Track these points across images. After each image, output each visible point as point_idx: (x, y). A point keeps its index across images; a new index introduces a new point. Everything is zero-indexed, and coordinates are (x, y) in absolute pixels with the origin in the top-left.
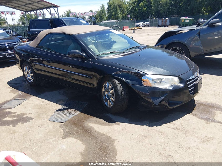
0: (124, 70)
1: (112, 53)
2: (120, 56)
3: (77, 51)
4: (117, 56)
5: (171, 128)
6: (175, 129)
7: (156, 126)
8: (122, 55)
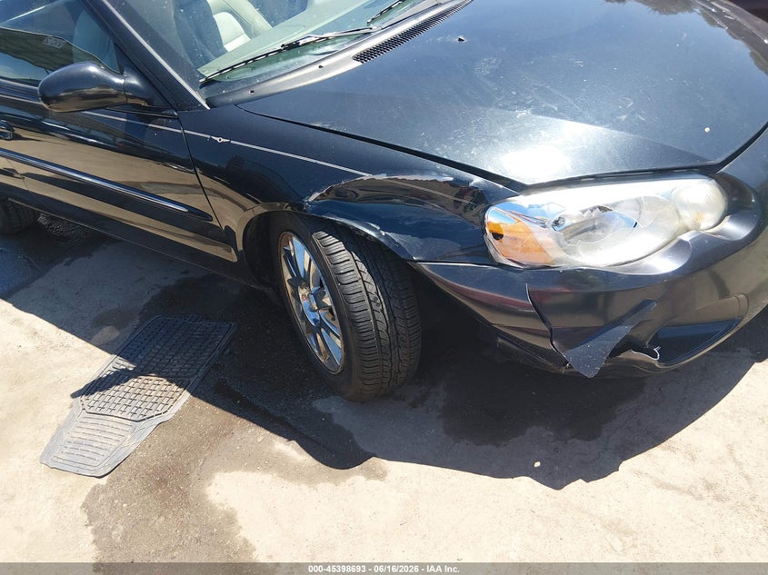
0: (367, 176)
1: (298, 50)
2: (343, 63)
3: (93, 69)
4: (330, 68)
5: (675, 488)
6: (700, 498)
7: (588, 480)
8: (357, 58)
